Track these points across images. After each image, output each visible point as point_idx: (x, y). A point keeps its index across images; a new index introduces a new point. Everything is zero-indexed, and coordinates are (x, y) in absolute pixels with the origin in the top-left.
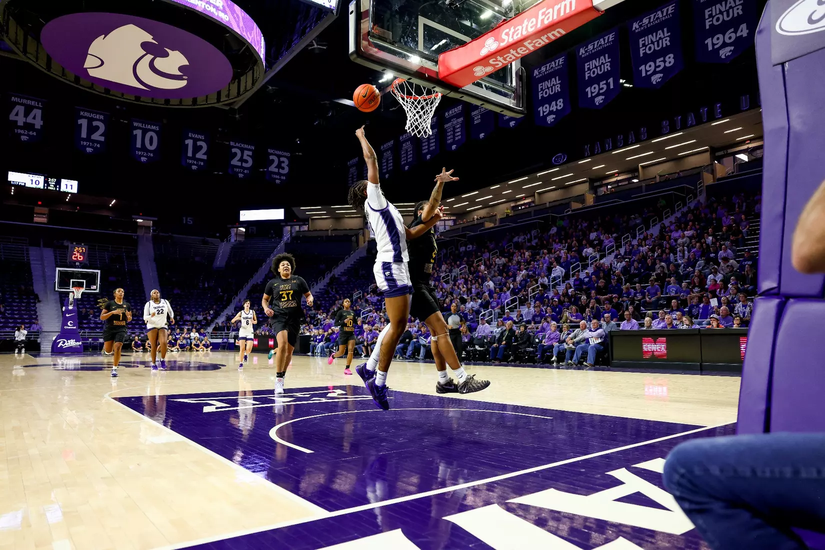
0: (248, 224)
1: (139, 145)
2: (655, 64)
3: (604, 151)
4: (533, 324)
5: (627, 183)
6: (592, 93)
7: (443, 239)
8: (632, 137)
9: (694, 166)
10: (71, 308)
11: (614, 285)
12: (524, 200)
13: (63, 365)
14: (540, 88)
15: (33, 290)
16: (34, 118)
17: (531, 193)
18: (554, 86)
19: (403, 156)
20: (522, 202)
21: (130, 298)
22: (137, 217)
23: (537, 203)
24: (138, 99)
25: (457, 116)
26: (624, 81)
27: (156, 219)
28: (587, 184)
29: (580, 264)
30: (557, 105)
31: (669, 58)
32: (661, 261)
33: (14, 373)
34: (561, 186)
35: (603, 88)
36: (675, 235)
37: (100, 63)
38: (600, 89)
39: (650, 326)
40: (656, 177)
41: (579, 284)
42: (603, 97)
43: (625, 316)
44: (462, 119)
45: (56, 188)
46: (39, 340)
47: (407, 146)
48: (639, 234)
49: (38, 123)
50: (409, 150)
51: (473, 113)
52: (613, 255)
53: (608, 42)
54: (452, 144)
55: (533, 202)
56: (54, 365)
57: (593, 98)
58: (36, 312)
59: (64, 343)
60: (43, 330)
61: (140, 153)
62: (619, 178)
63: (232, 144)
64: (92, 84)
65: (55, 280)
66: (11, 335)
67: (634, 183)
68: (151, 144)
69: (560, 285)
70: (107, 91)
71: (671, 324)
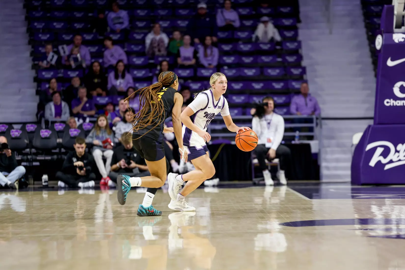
10: (399, 37)
59: (386, 152)
60: (323, 114)
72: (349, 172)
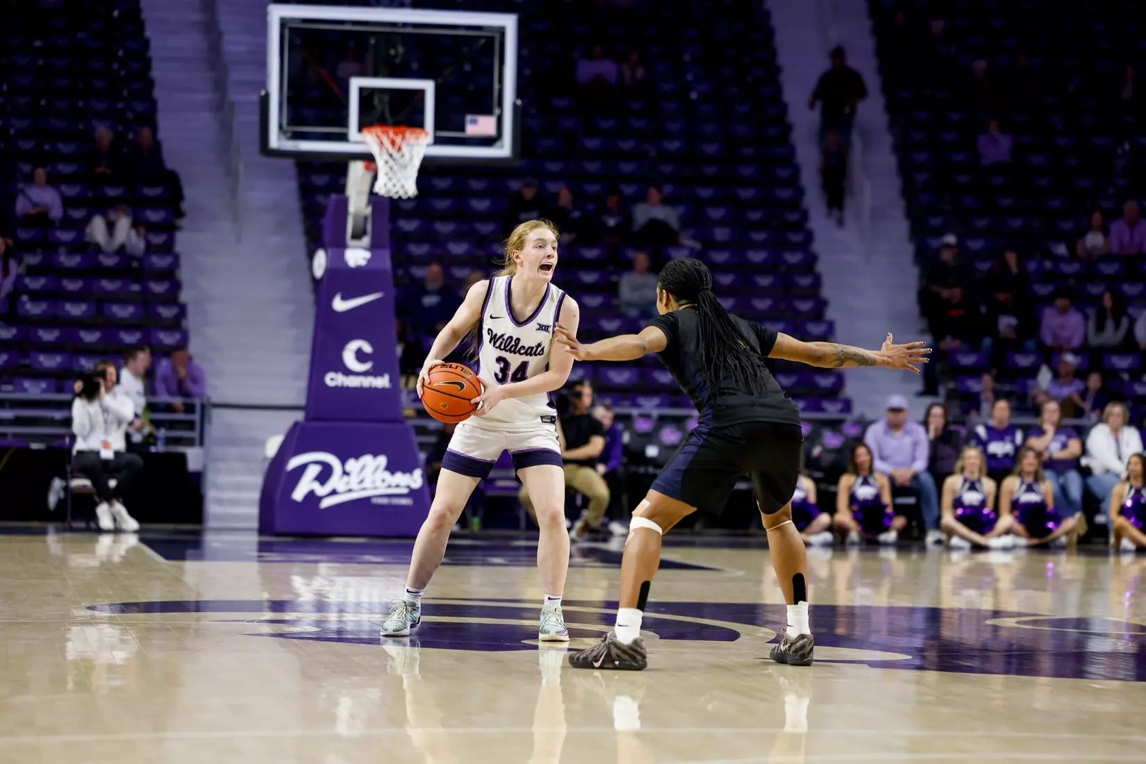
10: (357, 256)
13: (321, 606)
15: (157, 145)
21: (705, 193)
46: (194, 458)
56: (278, 606)
58: (176, 286)
59: (325, 474)
60: (215, 397)
65: (263, 83)
66: (52, 422)
72: (254, 511)
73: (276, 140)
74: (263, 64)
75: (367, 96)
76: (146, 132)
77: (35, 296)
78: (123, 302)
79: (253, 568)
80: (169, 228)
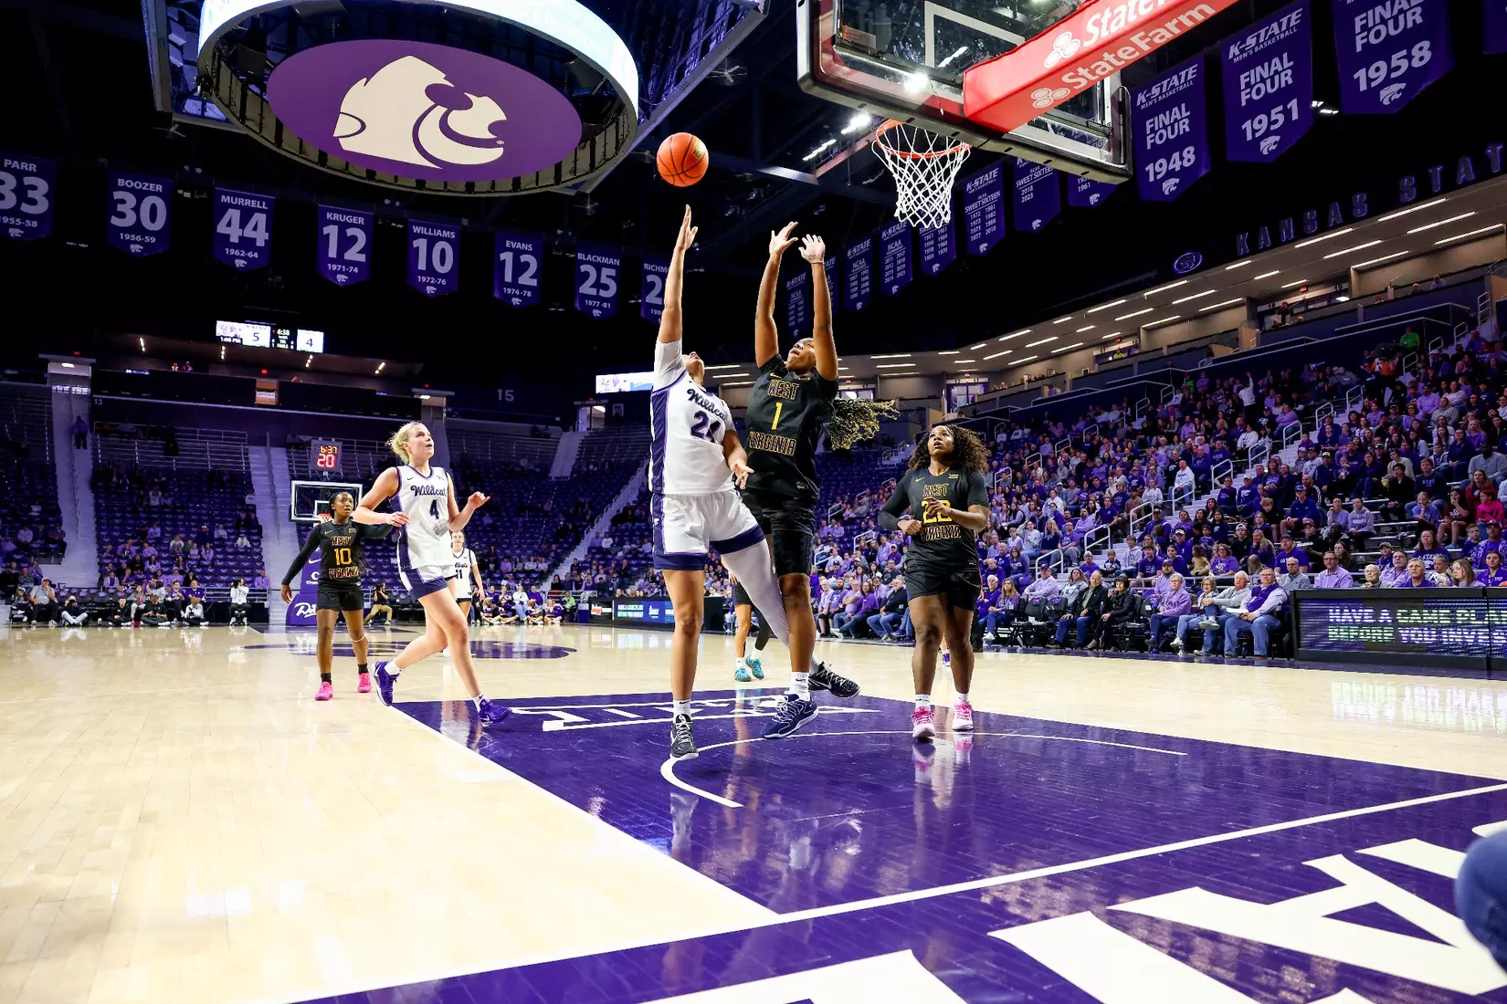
0: (610, 399)
1: (422, 266)
2: (1389, 65)
3: (1277, 243)
4: (1138, 577)
5: (1326, 303)
6: (1254, 131)
7: (964, 420)
8: (1335, 214)
9: (1472, 265)
11: (1302, 502)
12: (1119, 343)
13: (304, 645)
14: (1149, 127)
15: (256, 518)
16: (255, 229)
17: (1132, 330)
18: (1179, 120)
19: (887, 267)
20: (1115, 347)
22: (423, 390)
23: (1144, 347)
24: (421, 184)
25: (989, 189)
26: (1321, 103)
27: (453, 394)
28: (1244, 309)
29: (1231, 462)
30: (1182, 158)
31: (1421, 49)
32: (1400, 454)
33: (231, 658)
34: (1192, 314)
35: (1276, 121)
36: (1425, 402)
37: (359, 126)
38: (1271, 123)
39: (1376, 581)
40: (1386, 290)
41: (1229, 501)
42: (1277, 138)
43: (1326, 562)
44: (998, 194)
45: (290, 345)
46: (266, 604)
47: (896, 248)
48: (1352, 403)
49: (261, 237)
50: (899, 255)
51: (1019, 183)
52: (1297, 443)
53: (1288, 28)
54: (979, 242)
55: (1136, 346)
56: (291, 645)
57: (1257, 141)
58: (261, 557)
59: (306, 608)
60: (273, 588)
61: (424, 279)
62: (1308, 296)
63: (580, 256)
64: (347, 164)
65: (289, 502)
67: (1340, 303)
68: (443, 262)
69: (1190, 504)
70: (371, 174)
71: (1421, 577)
72: (284, 619)
73: (293, 517)
74: (290, 496)
75: (319, 505)
76: (253, 515)
77: (220, 560)
78: (245, 562)
79: (285, 635)
80: (259, 541)
